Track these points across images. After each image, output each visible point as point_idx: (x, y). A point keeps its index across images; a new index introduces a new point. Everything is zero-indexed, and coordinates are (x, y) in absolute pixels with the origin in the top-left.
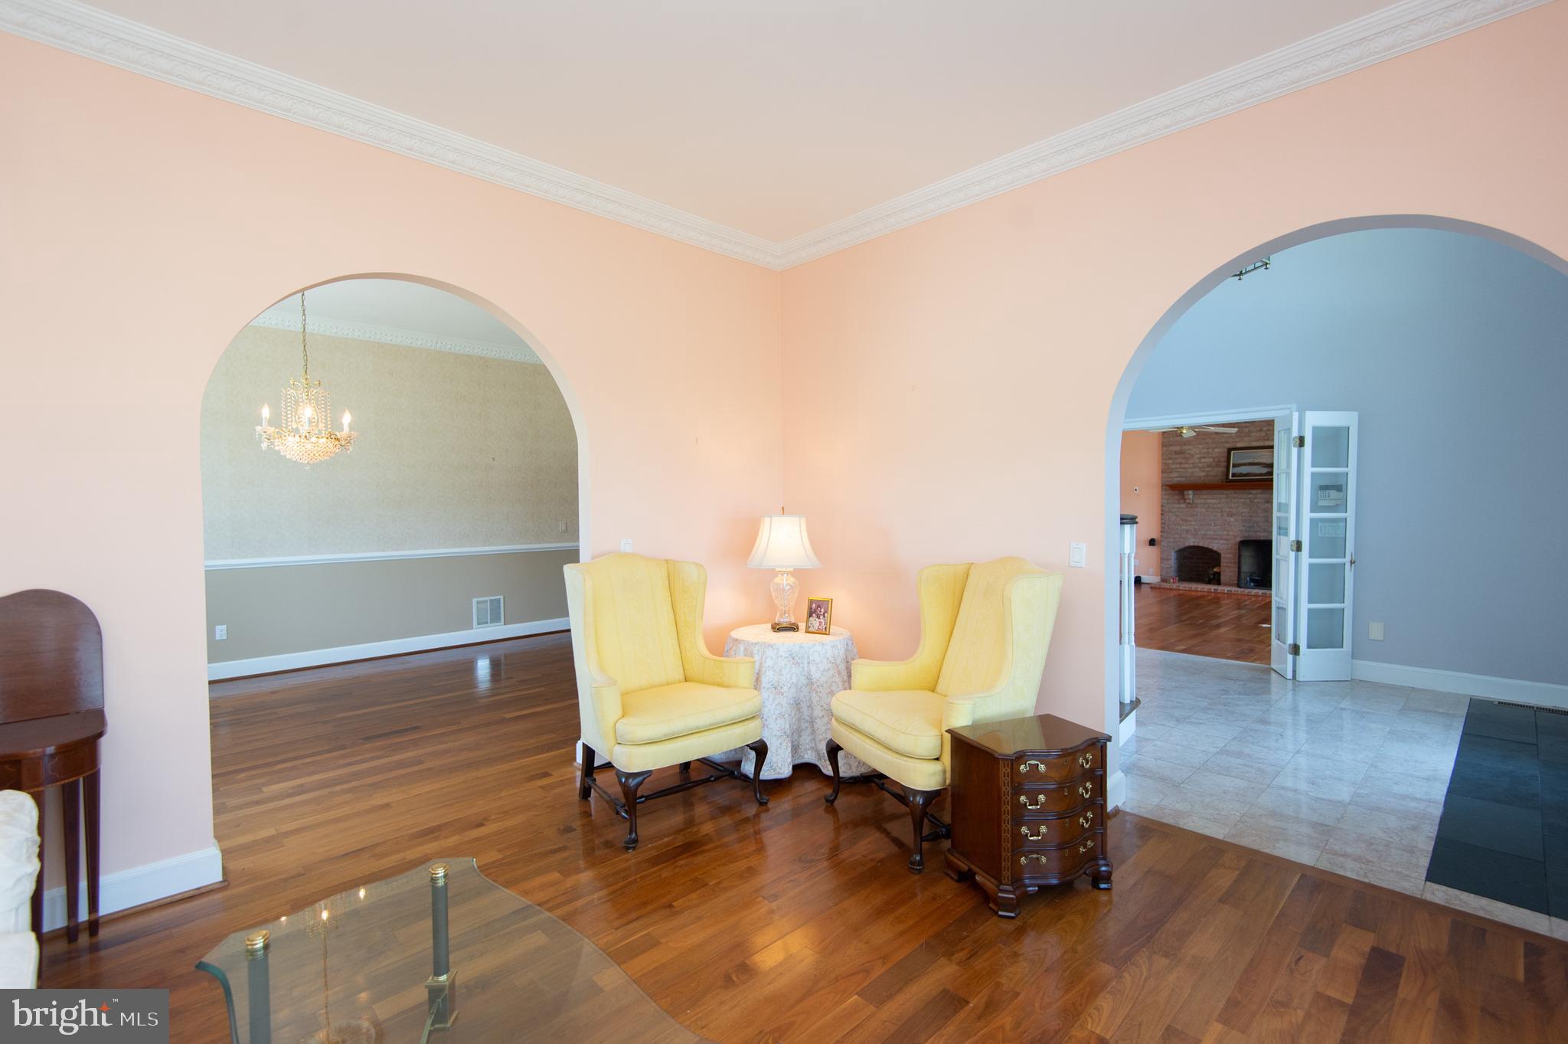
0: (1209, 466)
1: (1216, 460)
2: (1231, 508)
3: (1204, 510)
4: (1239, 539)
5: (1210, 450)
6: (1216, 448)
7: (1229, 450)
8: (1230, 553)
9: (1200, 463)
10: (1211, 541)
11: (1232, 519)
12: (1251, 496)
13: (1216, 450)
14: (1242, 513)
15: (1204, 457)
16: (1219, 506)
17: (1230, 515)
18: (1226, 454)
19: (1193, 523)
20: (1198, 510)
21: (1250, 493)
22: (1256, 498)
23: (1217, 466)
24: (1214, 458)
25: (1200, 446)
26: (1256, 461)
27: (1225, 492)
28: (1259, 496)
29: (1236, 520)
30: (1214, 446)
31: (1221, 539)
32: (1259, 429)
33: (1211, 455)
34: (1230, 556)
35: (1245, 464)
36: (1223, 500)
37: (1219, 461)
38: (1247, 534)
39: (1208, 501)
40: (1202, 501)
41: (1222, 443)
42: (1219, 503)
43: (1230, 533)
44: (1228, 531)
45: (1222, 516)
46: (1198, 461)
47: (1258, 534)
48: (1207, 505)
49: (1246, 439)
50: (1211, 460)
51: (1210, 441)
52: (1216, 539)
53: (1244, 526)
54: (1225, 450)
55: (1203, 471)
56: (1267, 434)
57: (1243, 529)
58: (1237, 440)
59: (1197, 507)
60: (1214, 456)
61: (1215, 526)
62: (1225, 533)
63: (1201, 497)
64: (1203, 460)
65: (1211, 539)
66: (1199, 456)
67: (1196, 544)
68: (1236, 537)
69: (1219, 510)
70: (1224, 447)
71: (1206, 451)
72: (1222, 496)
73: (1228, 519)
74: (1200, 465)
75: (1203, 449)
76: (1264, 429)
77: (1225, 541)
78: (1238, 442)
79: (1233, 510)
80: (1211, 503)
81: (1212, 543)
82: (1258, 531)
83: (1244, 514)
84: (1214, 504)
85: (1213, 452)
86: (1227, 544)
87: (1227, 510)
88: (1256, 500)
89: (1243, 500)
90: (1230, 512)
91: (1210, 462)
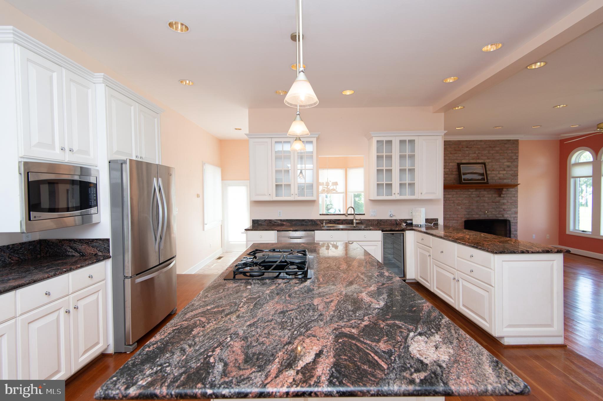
0: (447, 174)
1: (451, 170)
2: (459, 200)
4: (464, 220)
5: (447, 164)
6: (451, 162)
7: (459, 165)
10: (448, 221)
11: (460, 207)
12: (469, 193)
13: (451, 164)
14: (465, 203)
16: (453, 199)
17: (458, 205)
18: (456, 167)
21: (469, 191)
22: (472, 194)
23: (451, 174)
24: (449, 169)
26: (475, 171)
27: (456, 190)
28: (474, 193)
29: (462, 208)
30: (449, 161)
31: (453, 220)
32: (474, 152)
33: (447, 167)
35: (469, 173)
36: (454, 196)
37: (452, 171)
38: (468, 216)
39: (446, 196)
41: (454, 160)
42: (453, 197)
43: (459, 216)
44: (457, 215)
45: (454, 205)
47: (474, 216)
49: (467, 158)
51: (447, 158)
52: (451, 220)
53: (466, 212)
54: (456, 164)
56: (478, 156)
57: (465, 213)
58: (462, 158)
60: (449, 167)
61: (450, 212)
62: (456, 216)
65: (448, 220)
68: (462, 218)
69: (452, 202)
70: (455, 162)
72: (454, 193)
73: (458, 207)
76: (477, 152)
77: (456, 221)
78: (462, 160)
79: (460, 202)
80: (448, 198)
81: (449, 222)
82: (474, 214)
83: (466, 204)
84: (449, 198)
85: (449, 165)
86: (457, 223)
87: (457, 202)
88: (472, 196)
89: (465, 196)
90: (459, 203)
91: (447, 171)
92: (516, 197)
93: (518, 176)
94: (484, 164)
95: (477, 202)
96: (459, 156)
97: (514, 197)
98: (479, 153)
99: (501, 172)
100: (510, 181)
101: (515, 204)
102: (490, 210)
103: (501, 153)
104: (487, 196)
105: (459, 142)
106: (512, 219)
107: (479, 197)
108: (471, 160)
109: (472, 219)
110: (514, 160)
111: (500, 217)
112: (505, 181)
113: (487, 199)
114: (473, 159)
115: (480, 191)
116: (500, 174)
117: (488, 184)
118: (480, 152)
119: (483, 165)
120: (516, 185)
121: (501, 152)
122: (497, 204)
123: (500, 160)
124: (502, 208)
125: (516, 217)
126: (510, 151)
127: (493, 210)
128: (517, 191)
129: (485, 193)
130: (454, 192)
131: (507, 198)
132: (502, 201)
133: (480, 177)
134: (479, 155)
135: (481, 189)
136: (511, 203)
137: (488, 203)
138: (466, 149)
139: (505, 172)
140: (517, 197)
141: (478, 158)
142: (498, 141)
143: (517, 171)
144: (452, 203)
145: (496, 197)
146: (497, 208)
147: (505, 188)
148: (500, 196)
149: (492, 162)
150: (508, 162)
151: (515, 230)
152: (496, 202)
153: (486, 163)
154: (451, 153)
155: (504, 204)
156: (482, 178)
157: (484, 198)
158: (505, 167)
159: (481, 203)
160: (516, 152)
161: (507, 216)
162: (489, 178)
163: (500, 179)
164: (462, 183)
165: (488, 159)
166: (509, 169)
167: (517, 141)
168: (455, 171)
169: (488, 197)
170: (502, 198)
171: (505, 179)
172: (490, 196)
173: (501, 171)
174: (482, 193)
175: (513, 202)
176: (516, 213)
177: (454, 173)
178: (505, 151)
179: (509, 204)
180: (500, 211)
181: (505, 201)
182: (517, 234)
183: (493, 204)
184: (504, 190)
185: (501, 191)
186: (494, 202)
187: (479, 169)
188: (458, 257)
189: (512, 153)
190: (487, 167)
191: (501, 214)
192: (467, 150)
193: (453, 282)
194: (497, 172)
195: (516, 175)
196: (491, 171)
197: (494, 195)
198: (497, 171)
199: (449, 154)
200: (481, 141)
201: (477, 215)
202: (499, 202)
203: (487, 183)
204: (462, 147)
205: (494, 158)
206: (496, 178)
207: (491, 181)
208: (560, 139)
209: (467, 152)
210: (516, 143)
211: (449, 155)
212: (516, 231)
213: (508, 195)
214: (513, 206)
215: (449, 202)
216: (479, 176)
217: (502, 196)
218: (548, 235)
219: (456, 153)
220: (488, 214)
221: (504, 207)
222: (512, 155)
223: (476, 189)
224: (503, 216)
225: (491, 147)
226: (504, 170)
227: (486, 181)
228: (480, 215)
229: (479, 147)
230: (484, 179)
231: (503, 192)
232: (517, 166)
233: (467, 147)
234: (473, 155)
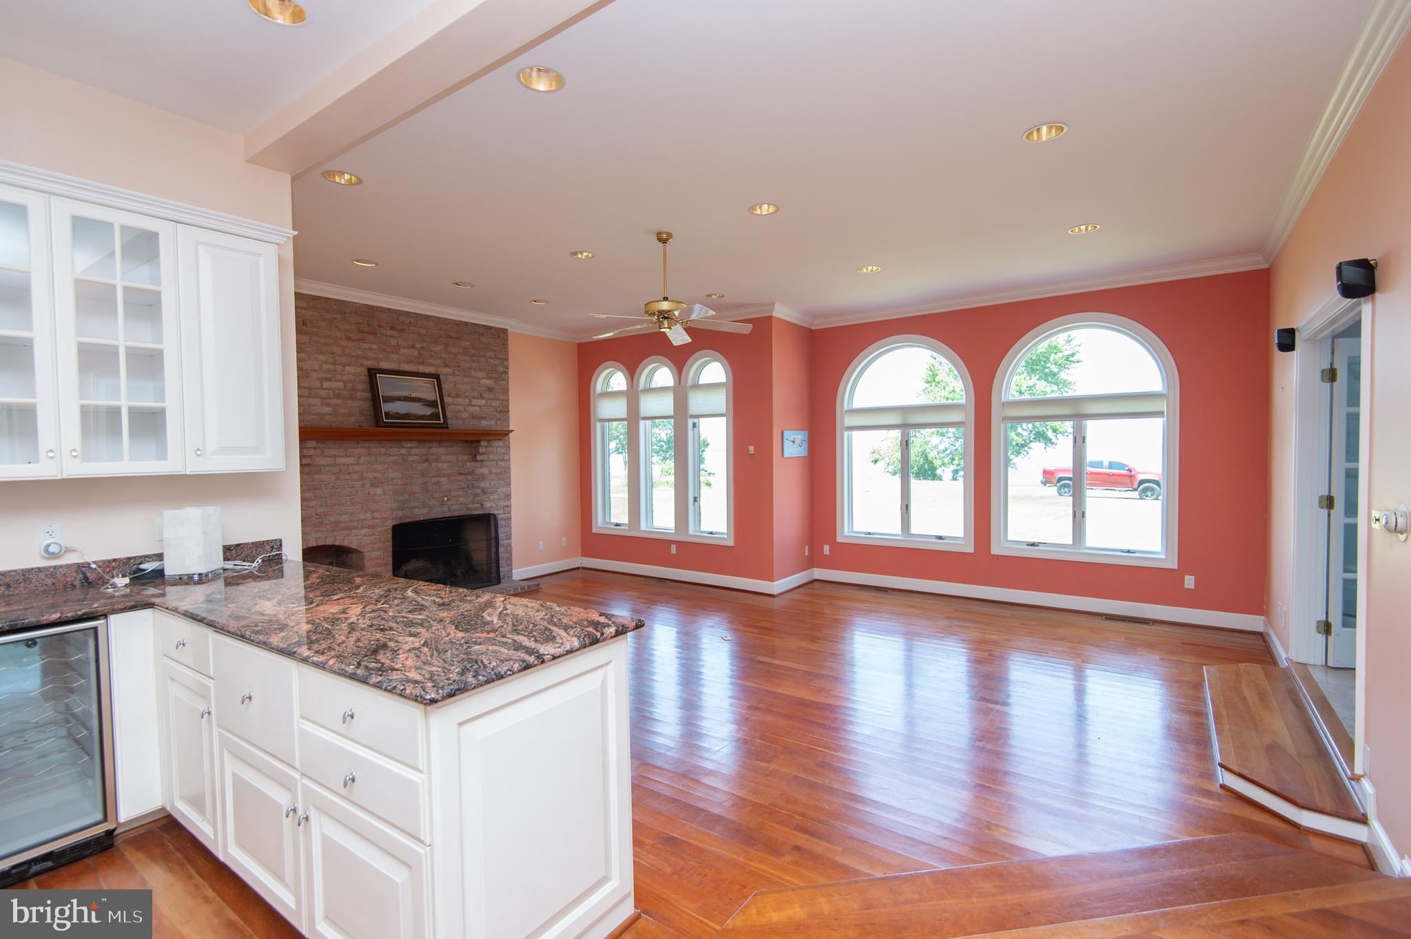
0: (338, 396)
1: (349, 385)
2: (376, 471)
3: (333, 477)
4: (390, 524)
5: (339, 368)
6: (349, 364)
7: (372, 373)
8: (378, 549)
9: (321, 388)
10: (346, 532)
11: (379, 491)
12: (403, 451)
13: (348, 368)
14: (393, 479)
15: (329, 380)
16: (358, 468)
17: (376, 483)
18: (365, 378)
19: (314, 503)
20: (323, 477)
21: (403, 447)
22: (410, 455)
23: (352, 398)
24: (345, 383)
25: (321, 357)
26: (414, 395)
27: (366, 444)
28: (414, 451)
29: (384, 493)
30: (344, 360)
31: (362, 527)
32: (411, 344)
33: (339, 377)
34: (378, 553)
35: (399, 399)
36: (362, 460)
37: (354, 389)
38: (400, 513)
39: (339, 460)
40: (329, 461)
41: (358, 356)
42: (358, 463)
43: (377, 515)
44: (373, 512)
45: (363, 486)
46: (317, 384)
47: (417, 511)
48: (336, 469)
49: (394, 356)
50: (341, 385)
51: (337, 350)
52: (355, 528)
53: (396, 501)
54: (365, 372)
55: (328, 405)
56: (421, 355)
57: (395, 505)
58: (381, 356)
59: (319, 472)
61: (353, 504)
62: (369, 515)
63: (327, 452)
64: (326, 384)
65: (349, 528)
66: (320, 375)
67: (320, 543)
68: (385, 519)
69: (356, 476)
70: (362, 365)
71: (331, 367)
72: (361, 451)
73: (373, 491)
74: (322, 393)
75: (326, 363)
76: (418, 345)
77: (370, 531)
78: (382, 360)
79: (379, 475)
80: (343, 465)
81: (349, 535)
82: (416, 507)
83: (395, 481)
84: (348, 465)
85: (343, 371)
86: (373, 534)
87: (371, 475)
88: (411, 458)
89: (393, 458)
90: (375, 478)
91: (339, 389)
92: (507, 460)
93: (508, 412)
94: (437, 377)
95: (423, 474)
96: (371, 349)
97: (503, 460)
98: (422, 348)
99: (475, 402)
100: (493, 423)
101: (505, 476)
102: (453, 493)
103: (473, 355)
104: (446, 457)
105: (370, 312)
106: (501, 511)
107: (427, 460)
108: (405, 363)
109: (411, 520)
110: (500, 374)
111: (476, 509)
112: (484, 423)
113: (445, 466)
114: (409, 362)
115: (430, 448)
116: (472, 406)
117: (447, 428)
118: (425, 345)
119: (435, 380)
120: (504, 434)
121: (472, 352)
122: (469, 477)
123: (473, 372)
124: (478, 488)
125: (507, 506)
126: (492, 354)
127: (461, 493)
128: (508, 447)
129: (442, 450)
130: (362, 448)
131: (488, 464)
132: (479, 471)
133: (428, 411)
134: (423, 352)
135: (431, 441)
136: (497, 474)
137: (447, 476)
138: (389, 332)
139: (483, 402)
140: (509, 460)
141: (421, 360)
142: (466, 324)
143: (508, 400)
144: (357, 480)
145: (467, 461)
146: (468, 487)
147: (484, 440)
148: (474, 459)
149: (454, 374)
150: (490, 378)
151: (506, 536)
152: (465, 474)
153: (441, 377)
154: (349, 339)
155: (483, 477)
156: (432, 414)
157: (439, 465)
158: (481, 389)
159: (432, 477)
160: (504, 356)
161: (490, 506)
162: (448, 414)
163: (473, 417)
164: (381, 424)
165: (446, 366)
166: (491, 396)
167: (505, 331)
168: (363, 391)
169: (449, 462)
170: (479, 464)
171: (484, 418)
172: (453, 458)
173: (475, 398)
174: (434, 450)
175: (501, 473)
176: (508, 496)
177: (360, 395)
178: (482, 353)
179: (494, 476)
180: (476, 495)
181: (485, 471)
182: (510, 545)
183: (460, 478)
184: (483, 443)
185: (477, 448)
186: (462, 474)
187: (425, 389)
188: (302, 717)
189: (496, 358)
190: (444, 386)
191: (478, 502)
192: (392, 336)
193: (287, 823)
194: (467, 401)
195: (506, 411)
196: (453, 397)
197: (461, 457)
198: (467, 397)
199: (341, 339)
200: (427, 317)
201: (424, 507)
202: (471, 473)
203: (445, 425)
204: (380, 326)
205: (458, 367)
206: (465, 415)
207: (454, 421)
208: (577, 342)
209: (394, 342)
210: (501, 334)
211: (343, 343)
212: (509, 538)
213: (491, 457)
214: (502, 482)
215: (348, 477)
216: (425, 407)
217: (479, 458)
218: (564, 539)
219: (363, 340)
220: (449, 503)
221: (483, 484)
222: (497, 362)
223: (420, 441)
224: (482, 505)
225: (450, 337)
226: (482, 397)
227: (442, 421)
228: (431, 508)
229: (424, 332)
230: (436, 416)
231: (482, 450)
232: (506, 391)
233: (392, 328)
234: (409, 352)
